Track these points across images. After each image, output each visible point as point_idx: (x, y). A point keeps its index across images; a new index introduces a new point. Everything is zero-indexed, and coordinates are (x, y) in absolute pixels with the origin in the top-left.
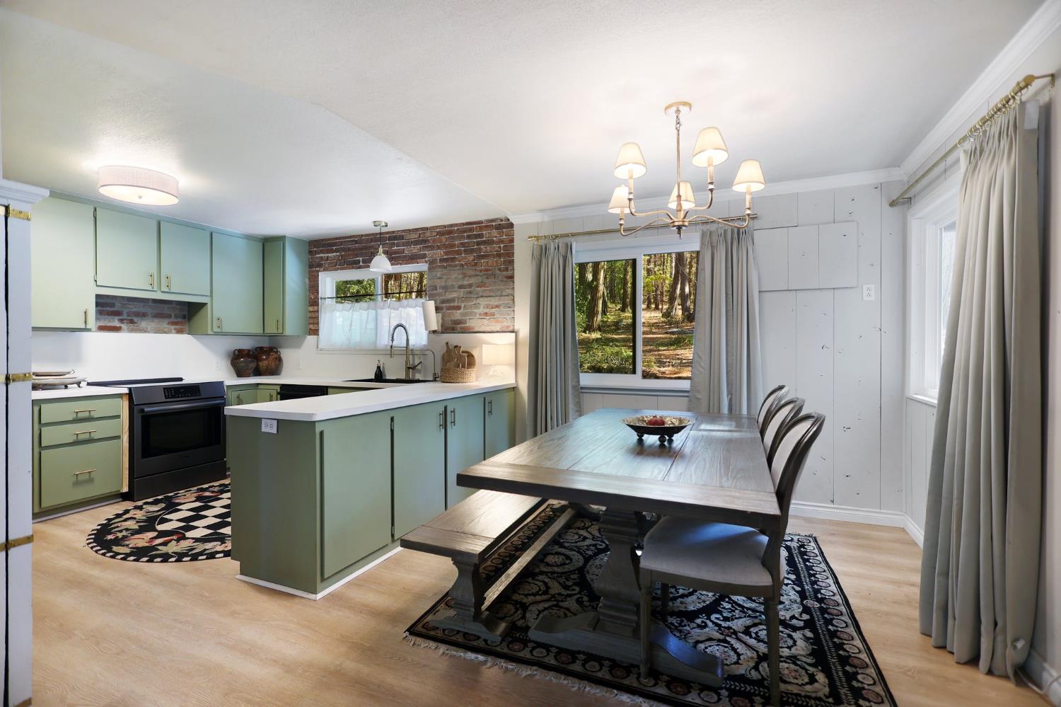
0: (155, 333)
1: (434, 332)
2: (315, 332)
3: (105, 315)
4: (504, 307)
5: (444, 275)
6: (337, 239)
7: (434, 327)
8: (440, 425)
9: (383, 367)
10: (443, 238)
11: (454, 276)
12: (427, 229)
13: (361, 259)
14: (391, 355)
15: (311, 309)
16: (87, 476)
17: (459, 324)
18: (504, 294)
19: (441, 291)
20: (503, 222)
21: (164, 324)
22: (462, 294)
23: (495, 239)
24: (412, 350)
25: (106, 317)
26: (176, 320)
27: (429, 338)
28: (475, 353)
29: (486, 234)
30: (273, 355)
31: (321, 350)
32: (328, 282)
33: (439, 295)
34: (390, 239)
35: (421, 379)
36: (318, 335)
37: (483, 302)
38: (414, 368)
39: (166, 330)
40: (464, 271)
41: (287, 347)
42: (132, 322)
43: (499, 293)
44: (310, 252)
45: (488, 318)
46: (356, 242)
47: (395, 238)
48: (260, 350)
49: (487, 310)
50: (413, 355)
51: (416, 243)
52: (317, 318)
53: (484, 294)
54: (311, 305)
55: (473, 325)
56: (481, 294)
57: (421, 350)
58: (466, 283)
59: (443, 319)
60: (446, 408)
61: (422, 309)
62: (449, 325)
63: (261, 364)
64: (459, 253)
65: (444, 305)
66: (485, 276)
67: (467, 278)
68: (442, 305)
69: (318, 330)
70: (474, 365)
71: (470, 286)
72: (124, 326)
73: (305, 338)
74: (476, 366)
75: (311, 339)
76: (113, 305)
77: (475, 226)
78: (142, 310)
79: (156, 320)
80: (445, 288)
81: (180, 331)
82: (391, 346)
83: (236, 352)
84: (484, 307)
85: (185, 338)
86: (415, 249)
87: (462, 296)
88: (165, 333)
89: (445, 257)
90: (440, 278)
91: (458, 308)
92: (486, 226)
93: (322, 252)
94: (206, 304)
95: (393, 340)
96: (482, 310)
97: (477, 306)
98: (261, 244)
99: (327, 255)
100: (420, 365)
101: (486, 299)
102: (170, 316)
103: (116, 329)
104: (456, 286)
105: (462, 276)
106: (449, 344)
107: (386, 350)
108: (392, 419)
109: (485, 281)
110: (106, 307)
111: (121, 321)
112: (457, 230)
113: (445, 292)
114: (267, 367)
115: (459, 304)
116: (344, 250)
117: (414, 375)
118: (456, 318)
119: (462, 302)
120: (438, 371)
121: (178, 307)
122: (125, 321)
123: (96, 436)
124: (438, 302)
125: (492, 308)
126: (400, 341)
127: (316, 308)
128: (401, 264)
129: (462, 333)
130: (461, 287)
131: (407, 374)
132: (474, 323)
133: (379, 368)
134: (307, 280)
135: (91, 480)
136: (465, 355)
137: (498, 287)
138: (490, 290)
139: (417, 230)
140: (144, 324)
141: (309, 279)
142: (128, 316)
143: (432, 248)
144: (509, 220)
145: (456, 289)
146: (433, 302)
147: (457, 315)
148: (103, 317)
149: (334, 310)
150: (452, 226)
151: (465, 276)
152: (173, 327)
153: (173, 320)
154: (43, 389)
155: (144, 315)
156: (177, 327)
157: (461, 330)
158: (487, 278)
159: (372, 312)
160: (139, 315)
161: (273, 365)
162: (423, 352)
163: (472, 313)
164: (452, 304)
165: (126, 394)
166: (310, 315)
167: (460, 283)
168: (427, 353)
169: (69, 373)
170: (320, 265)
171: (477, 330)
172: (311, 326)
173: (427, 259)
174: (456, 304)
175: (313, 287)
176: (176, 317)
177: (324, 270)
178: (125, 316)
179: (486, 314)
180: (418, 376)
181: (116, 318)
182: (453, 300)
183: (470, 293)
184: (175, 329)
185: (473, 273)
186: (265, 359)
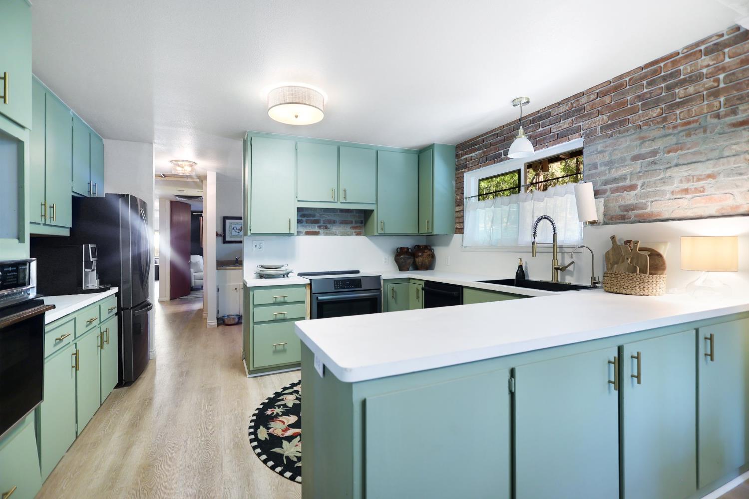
0: (341, 236)
1: (593, 223)
2: (461, 231)
3: (309, 223)
4: (728, 175)
5: (607, 146)
6: (479, 137)
7: (593, 217)
8: (610, 382)
9: (526, 267)
10: (607, 99)
11: (624, 145)
12: (583, 94)
13: (502, 151)
14: (533, 252)
15: (457, 209)
16: (282, 347)
17: (633, 210)
18: (726, 154)
19: (603, 168)
20: (726, 37)
21: (348, 229)
22: (639, 166)
23: (704, 71)
24: (561, 247)
25: (310, 224)
26: (356, 225)
27: (584, 231)
28: (664, 251)
29: (685, 69)
30: (427, 252)
31: (465, 247)
32: (471, 182)
33: (600, 174)
34: (533, 121)
35: (573, 283)
36: (463, 233)
37: (678, 174)
38: (563, 269)
39: (349, 233)
40: (642, 134)
41: (439, 245)
42: (326, 228)
43: (716, 154)
44: (457, 156)
45: (689, 196)
46: (498, 135)
47: (541, 118)
48: (418, 248)
49: (685, 185)
50: (563, 253)
51: (567, 115)
52: (463, 217)
53: (681, 161)
54: (457, 206)
55: (659, 210)
56: (675, 162)
57: (573, 247)
58: (645, 150)
59: (605, 206)
60: (620, 349)
61: (574, 196)
62: (618, 212)
63: (417, 259)
64: (634, 111)
65: (608, 187)
66: (684, 133)
67: (647, 144)
68: (604, 187)
69: (463, 228)
70: (664, 269)
71: (654, 153)
72: (321, 231)
73: (452, 236)
74: (666, 272)
75: (457, 237)
76: (314, 216)
77: (662, 64)
78: (332, 218)
79: (342, 226)
80: (610, 164)
81: (358, 234)
82: (533, 243)
83: (399, 249)
84: (681, 181)
85: (362, 239)
86: (565, 124)
87: (639, 170)
88: (348, 235)
89: (610, 122)
90: (601, 152)
91: (632, 187)
92: (686, 57)
93: (466, 153)
94: (373, 210)
95: (535, 235)
96: (676, 185)
97: (664, 181)
98: (417, 156)
99: (471, 155)
100: (572, 266)
101: (685, 168)
102: (351, 222)
103: (316, 234)
104: (628, 158)
105: (638, 142)
106: (617, 239)
107: (528, 248)
108: (512, 373)
109: (685, 139)
110: (310, 217)
111: (320, 227)
112: (630, 80)
113: (610, 169)
114: (422, 263)
115: (634, 182)
116: (486, 146)
117: (563, 278)
118: (630, 202)
119: (639, 178)
120: (599, 275)
121: (357, 214)
122: (322, 227)
123: (288, 316)
124: (599, 184)
125: (699, 180)
126: (544, 235)
127: (461, 207)
128: (547, 146)
129: (640, 222)
130: (635, 158)
131: (554, 276)
132: (661, 206)
133: (520, 267)
134: (454, 183)
135: (284, 351)
136: (647, 253)
137: (711, 145)
138: (694, 154)
139: (568, 99)
140: (334, 229)
141: (456, 181)
142: (324, 223)
143: (589, 116)
144: (738, 28)
145: (628, 162)
146: (591, 184)
147: (630, 198)
148: (308, 224)
149: (477, 209)
150: (621, 77)
151: (643, 140)
152: (354, 231)
153: (354, 225)
154: (265, 278)
155: (334, 222)
156: (357, 230)
157: (637, 219)
158: (688, 135)
159: (514, 207)
160: (330, 222)
161: (427, 261)
162: (576, 250)
163: (656, 193)
164: (620, 184)
165: (309, 284)
166: (456, 215)
167: (636, 152)
168: (581, 250)
169: (282, 266)
170: (465, 166)
171: (666, 216)
172: (458, 226)
173: (582, 132)
174: (628, 183)
175: (459, 188)
176: (356, 222)
177: (468, 170)
178: (322, 224)
179: (686, 191)
180: (569, 280)
181: (316, 225)
182: (623, 178)
183: (654, 163)
184: (355, 232)
185: (662, 132)
186: (420, 256)
